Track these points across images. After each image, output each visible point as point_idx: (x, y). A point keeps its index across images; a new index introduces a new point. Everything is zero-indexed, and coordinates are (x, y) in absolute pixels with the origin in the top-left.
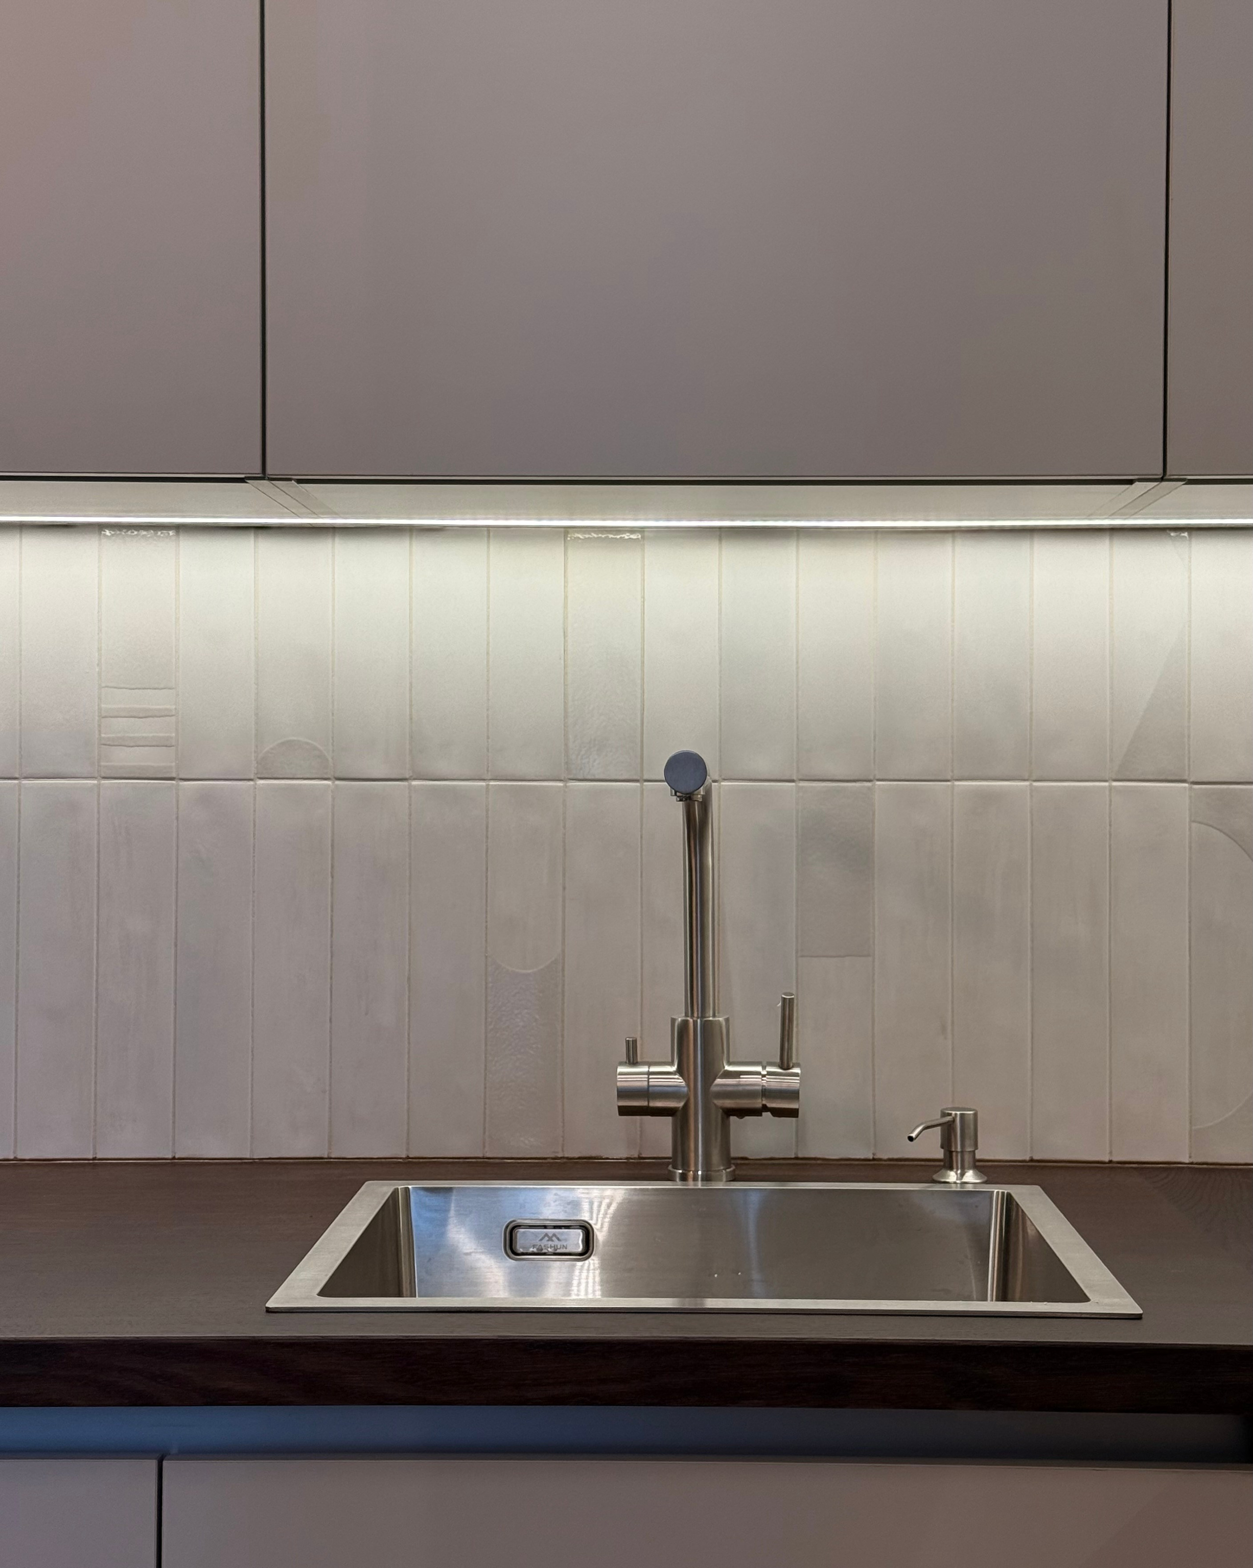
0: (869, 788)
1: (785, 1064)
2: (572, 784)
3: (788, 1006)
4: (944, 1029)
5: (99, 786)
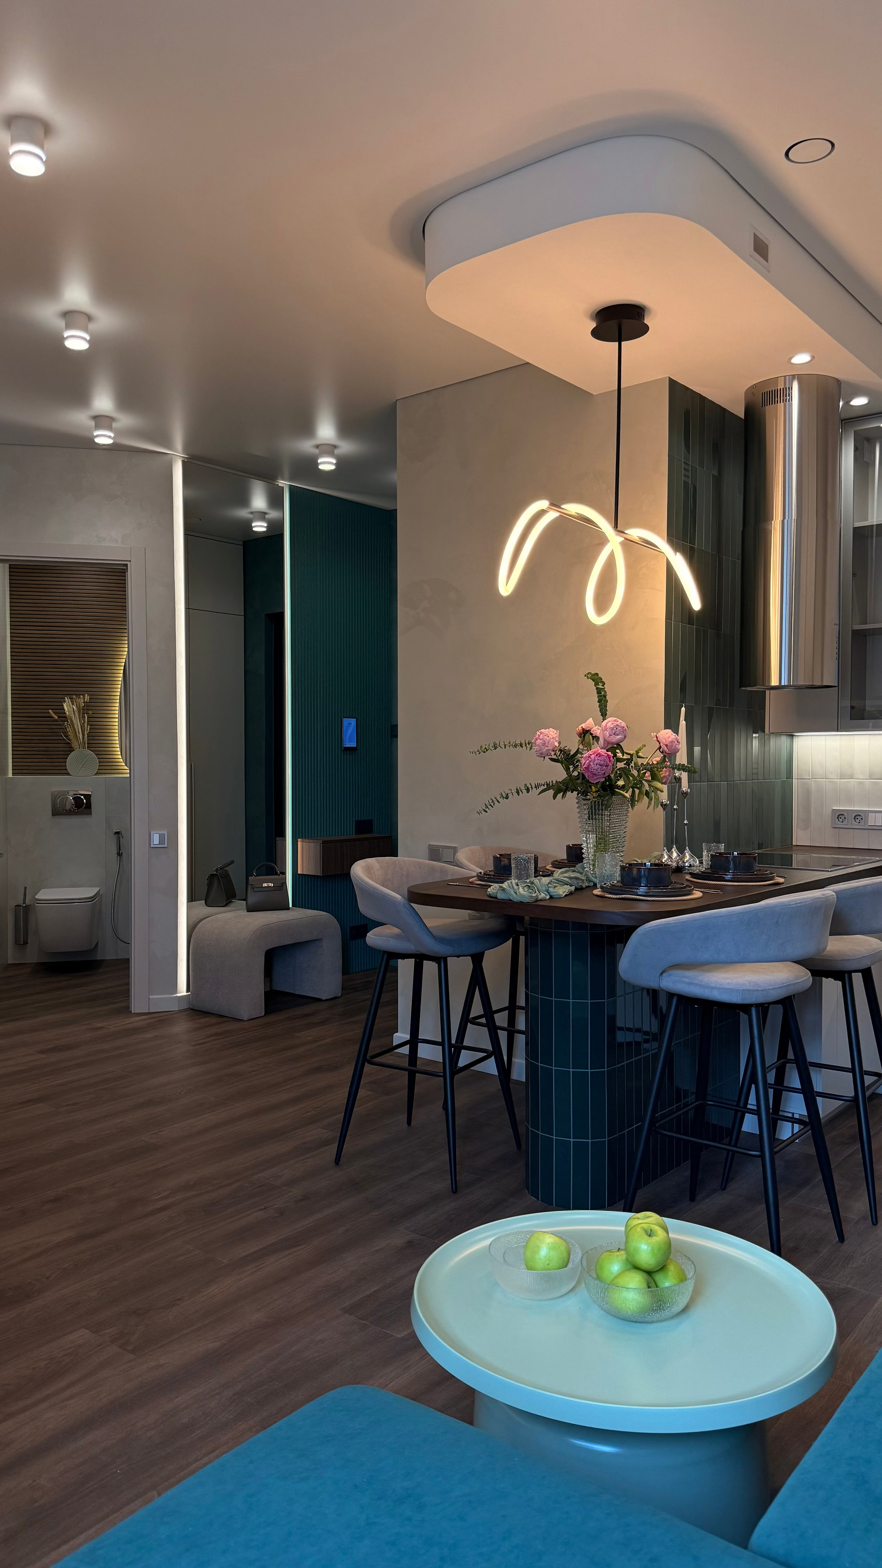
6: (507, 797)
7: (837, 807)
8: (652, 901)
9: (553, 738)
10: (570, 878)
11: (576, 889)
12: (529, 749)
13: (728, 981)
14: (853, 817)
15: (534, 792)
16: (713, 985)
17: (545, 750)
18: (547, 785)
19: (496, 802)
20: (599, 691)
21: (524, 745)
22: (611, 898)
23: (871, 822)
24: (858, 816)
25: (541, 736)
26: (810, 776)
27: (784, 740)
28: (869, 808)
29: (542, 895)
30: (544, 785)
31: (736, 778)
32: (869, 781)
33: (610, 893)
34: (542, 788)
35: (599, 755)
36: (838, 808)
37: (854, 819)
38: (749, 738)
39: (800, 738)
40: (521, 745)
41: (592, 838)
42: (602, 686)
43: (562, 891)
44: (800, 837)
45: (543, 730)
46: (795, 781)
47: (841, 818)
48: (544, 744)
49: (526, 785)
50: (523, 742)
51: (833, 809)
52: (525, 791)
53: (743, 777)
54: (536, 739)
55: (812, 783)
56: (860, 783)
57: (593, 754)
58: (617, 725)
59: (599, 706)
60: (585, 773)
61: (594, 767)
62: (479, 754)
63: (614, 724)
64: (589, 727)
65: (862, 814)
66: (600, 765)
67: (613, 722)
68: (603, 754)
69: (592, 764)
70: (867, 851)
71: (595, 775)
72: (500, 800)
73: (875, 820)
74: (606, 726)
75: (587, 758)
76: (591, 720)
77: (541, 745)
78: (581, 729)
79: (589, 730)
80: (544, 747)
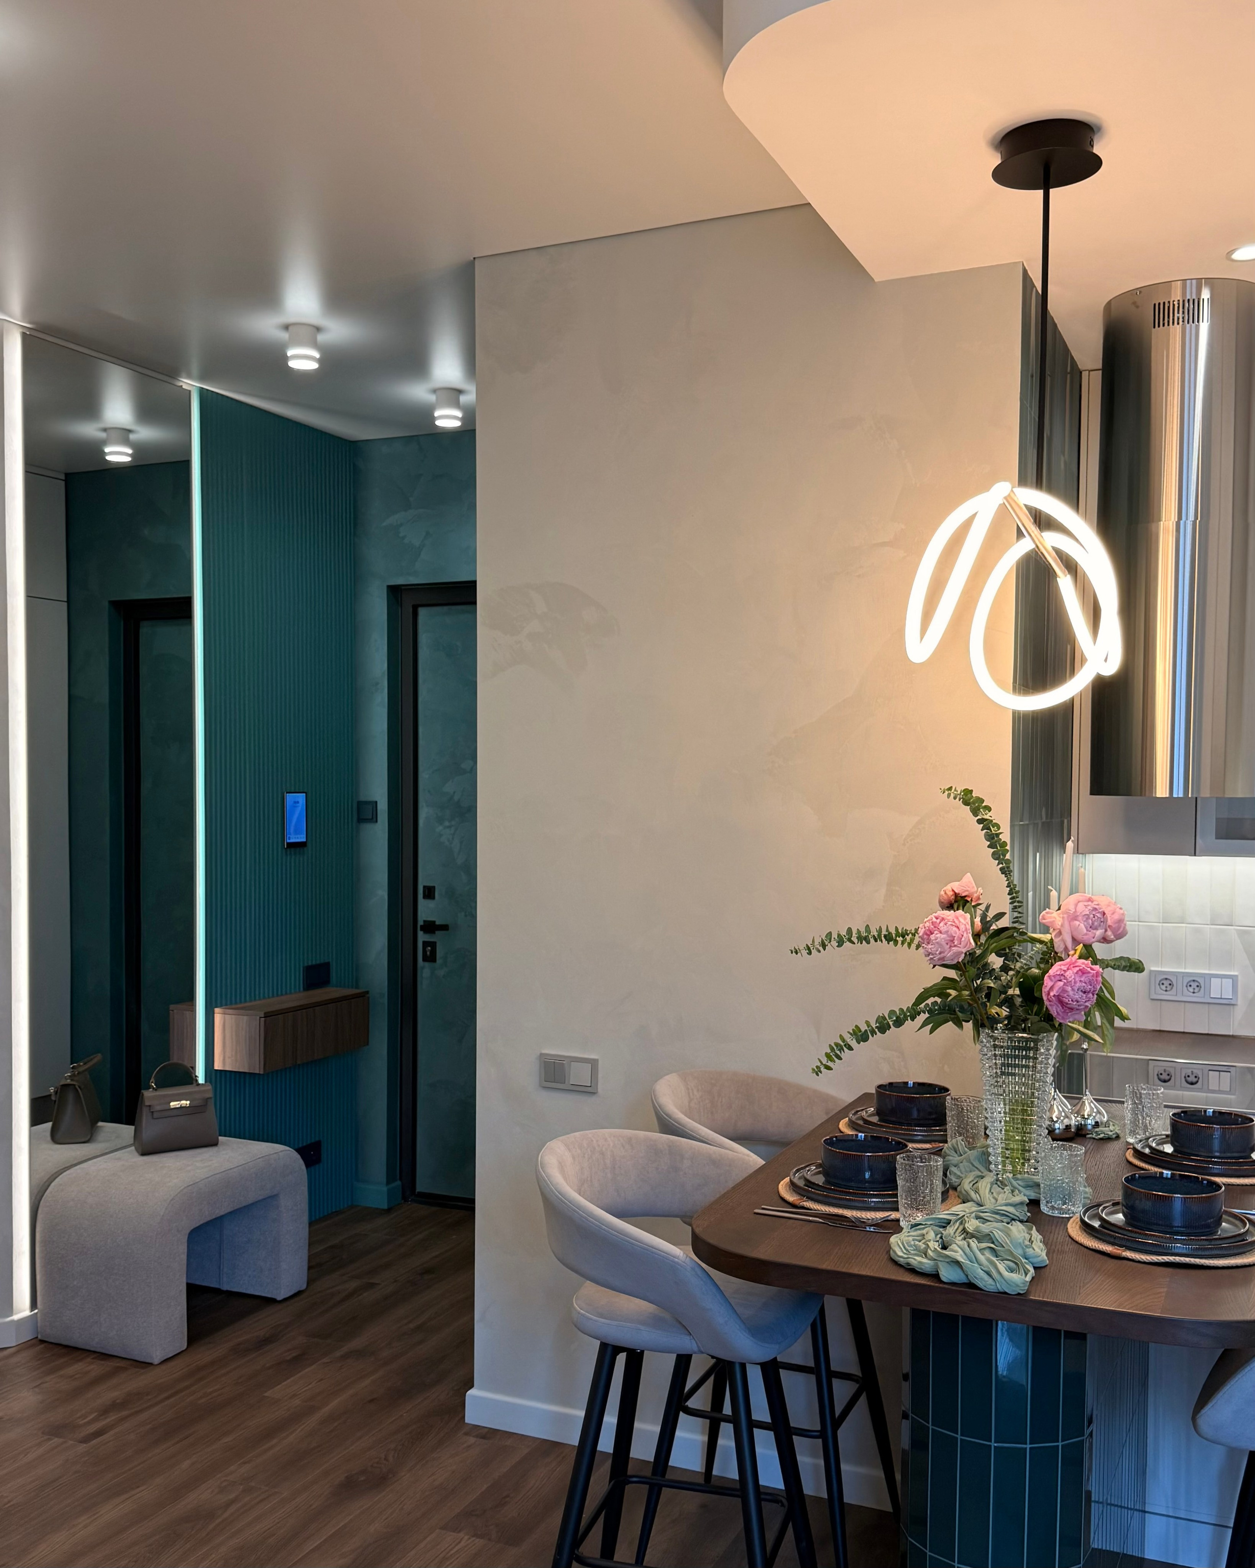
6: (865, 1038)
7: (1159, 967)
9: (966, 931)
14: (1185, 985)
17: (950, 953)
19: (844, 1047)
20: (985, 825)
21: (896, 937)
23: (1214, 993)
24: (1195, 983)
25: (942, 927)
27: (1077, 859)
28: (1209, 970)
32: (1210, 928)
35: (1081, 972)
36: (1160, 969)
37: (1187, 986)
42: (988, 815)
43: (1035, 1244)
47: (1163, 984)
48: (946, 941)
50: (896, 932)
51: (1151, 971)
52: (891, 1025)
56: (1197, 930)
57: (1068, 969)
58: (1095, 909)
59: (993, 854)
60: (1050, 1005)
61: (1073, 995)
62: (810, 953)
63: (1089, 907)
64: (967, 891)
65: (1201, 981)
66: (1085, 992)
67: (1086, 903)
68: (1089, 969)
69: (1069, 989)
70: (1206, 1037)
71: (1072, 1009)
72: (853, 1043)
73: (1218, 989)
74: (1076, 911)
75: (1058, 978)
76: (968, 878)
77: (944, 943)
78: (951, 893)
79: (965, 896)
80: (948, 946)
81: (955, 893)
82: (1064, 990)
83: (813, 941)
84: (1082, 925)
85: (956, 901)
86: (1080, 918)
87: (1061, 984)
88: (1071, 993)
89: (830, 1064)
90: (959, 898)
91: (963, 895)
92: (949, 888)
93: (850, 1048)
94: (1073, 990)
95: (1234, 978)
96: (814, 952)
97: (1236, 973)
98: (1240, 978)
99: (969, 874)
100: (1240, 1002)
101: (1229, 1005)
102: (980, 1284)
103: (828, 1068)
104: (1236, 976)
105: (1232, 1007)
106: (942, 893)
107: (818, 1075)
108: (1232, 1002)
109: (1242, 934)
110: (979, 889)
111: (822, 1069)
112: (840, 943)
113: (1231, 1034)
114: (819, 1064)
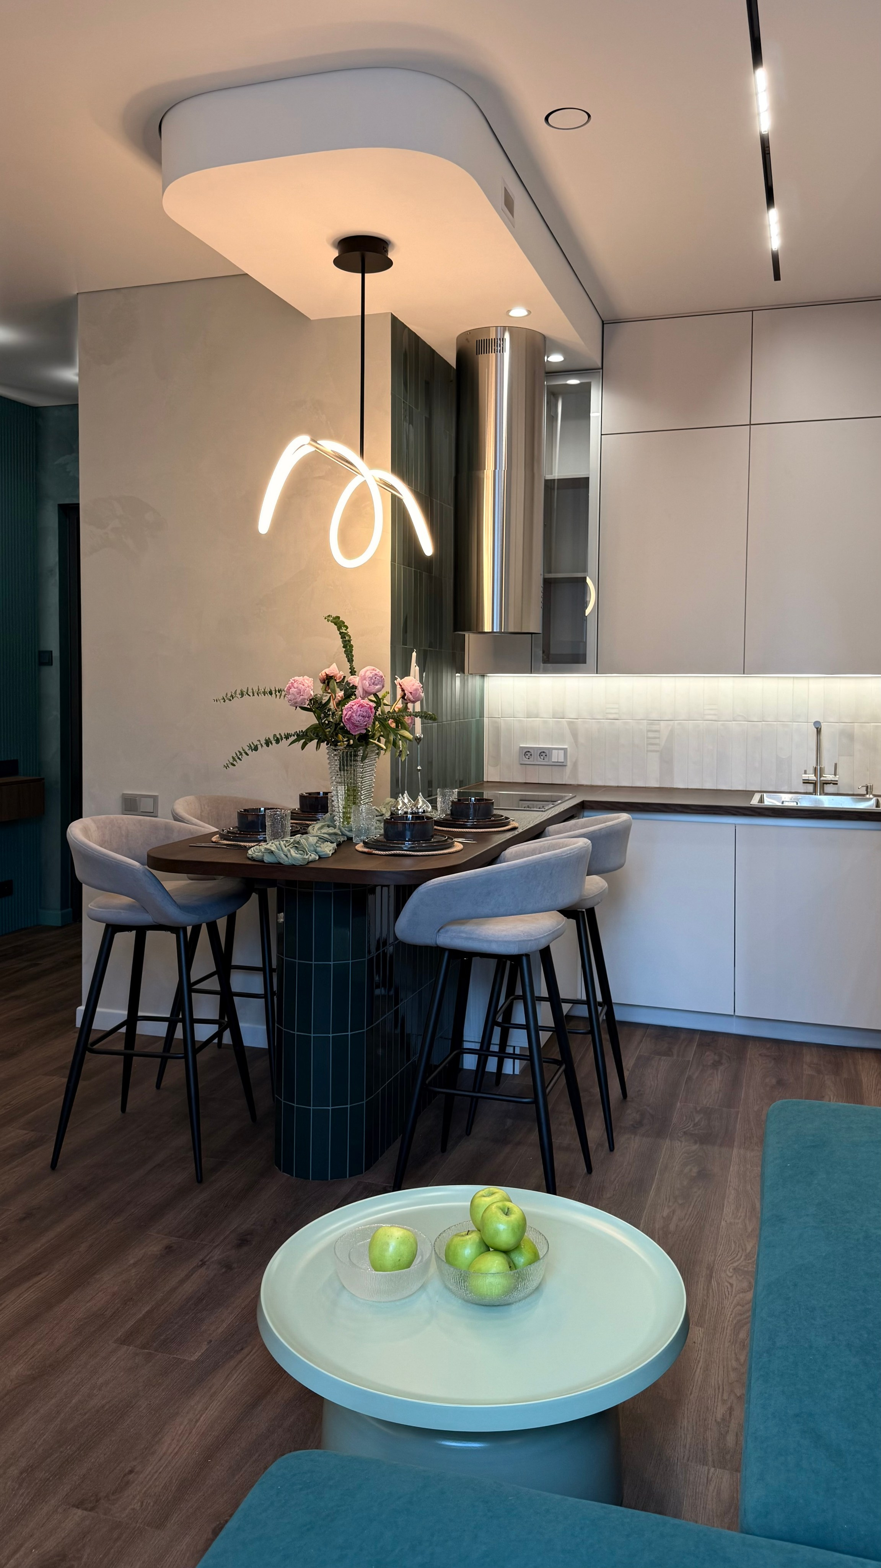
0: (854, 725)
1: (835, 775)
2: (794, 723)
3: (836, 765)
4: (868, 770)
5: (703, 723)
6: (256, 749)
7: (525, 744)
8: (421, 856)
9: (308, 687)
10: (330, 834)
11: (339, 845)
12: (278, 696)
13: (504, 933)
14: (538, 754)
15: (284, 743)
16: (491, 939)
17: (300, 699)
18: (298, 735)
19: (244, 754)
20: (343, 635)
21: (274, 692)
22: (383, 855)
23: (554, 759)
24: (543, 753)
25: (295, 685)
26: (499, 715)
27: (478, 680)
28: (552, 745)
29: (314, 857)
30: (294, 736)
31: (444, 719)
32: (552, 720)
33: (378, 849)
34: (293, 738)
35: (362, 706)
36: (526, 746)
37: (540, 756)
38: (453, 678)
39: (490, 678)
40: (271, 693)
41: (342, 790)
42: (345, 630)
43: (328, 849)
44: (491, 774)
45: (296, 678)
46: (486, 720)
47: (527, 755)
48: (299, 693)
49: (275, 735)
50: (273, 690)
51: (520, 747)
52: (274, 742)
53: (449, 718)
54: (290, 688)
55: (502, 721)
56: (545, 722)
57: (355, 704)
58: (376, 674)
59: (345, 651)
60: (346, 725)
61: (356, 718)
62: (224, 702)
63: (373, 674)
64: (333, 673)
65: (547, 751)
66: (363, 717)
67: (371, 671)
68: (365, 705)
69: (354, 715)
70: (550, 785)
71: (357, 726)
72: (249, 752)
73: (558, 757)
74: (365, 675)
75: (349, 709)
76: (334, 666)
77: (296, 694)
78: (324, 674)
79: (333, 676)
80: (299, 695)
81: (327, 674)
82: (351, 716)
83: (227, 694)
84: (367, 683)
85: (327, 679)
86: (367, 679)
87: (350, 712)
88: (355, 717)
89: (235, 763)
90: (328, 677)
91: (331, 675)
92: (324, 672)
93: (247, 754)
94: (356, 715)
95: (565, 750)
96: (227, 701)
97: (566, 747)
98: (568, 749)
99: (335, 664)
100: (569, 764)
101: (562, 765)
102: (282, 862)
103: (234, 765)
104: (567, 748)
105: (564, 767)
106: (320, 674)
107: (226, 768)
108: (564, 764)
109: (570, 724)
110: (341, 672)
111: (230, 766)
112: (242, 695)
113: (564, 783)
114: (228, 762)
